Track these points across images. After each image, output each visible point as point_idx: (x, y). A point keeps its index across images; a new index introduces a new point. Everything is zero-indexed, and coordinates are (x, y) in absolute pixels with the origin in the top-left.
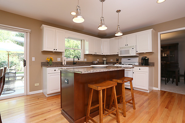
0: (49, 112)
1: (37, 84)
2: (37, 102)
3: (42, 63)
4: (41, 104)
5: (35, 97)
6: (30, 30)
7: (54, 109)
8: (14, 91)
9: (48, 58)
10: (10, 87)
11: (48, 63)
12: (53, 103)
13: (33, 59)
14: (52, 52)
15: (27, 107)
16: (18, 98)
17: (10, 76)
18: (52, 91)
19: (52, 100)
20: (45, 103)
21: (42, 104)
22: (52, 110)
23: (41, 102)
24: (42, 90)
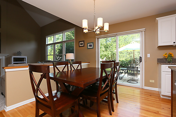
0: (155, 113)
1: (152, 80)
2: (148, 98)
3: (158, 59)
4: (150, 102)
5: (148, 93)
6: (144, 29)
7: (164, 114)
8: (137, 82)
9: (166, 54)
10: (135, 79)
11: (166, 59)
12: (165, 107)
13: (149, 55)
14: (172, 46)
15: (142, 99)
16: (135, 88)
17: (135, 70)
18: (167, 92)
19: (166, 103)
20: (155, 103)
21: (152, 102)
22: (160, 114)
23: (152, 99)
24: (158, 89)
